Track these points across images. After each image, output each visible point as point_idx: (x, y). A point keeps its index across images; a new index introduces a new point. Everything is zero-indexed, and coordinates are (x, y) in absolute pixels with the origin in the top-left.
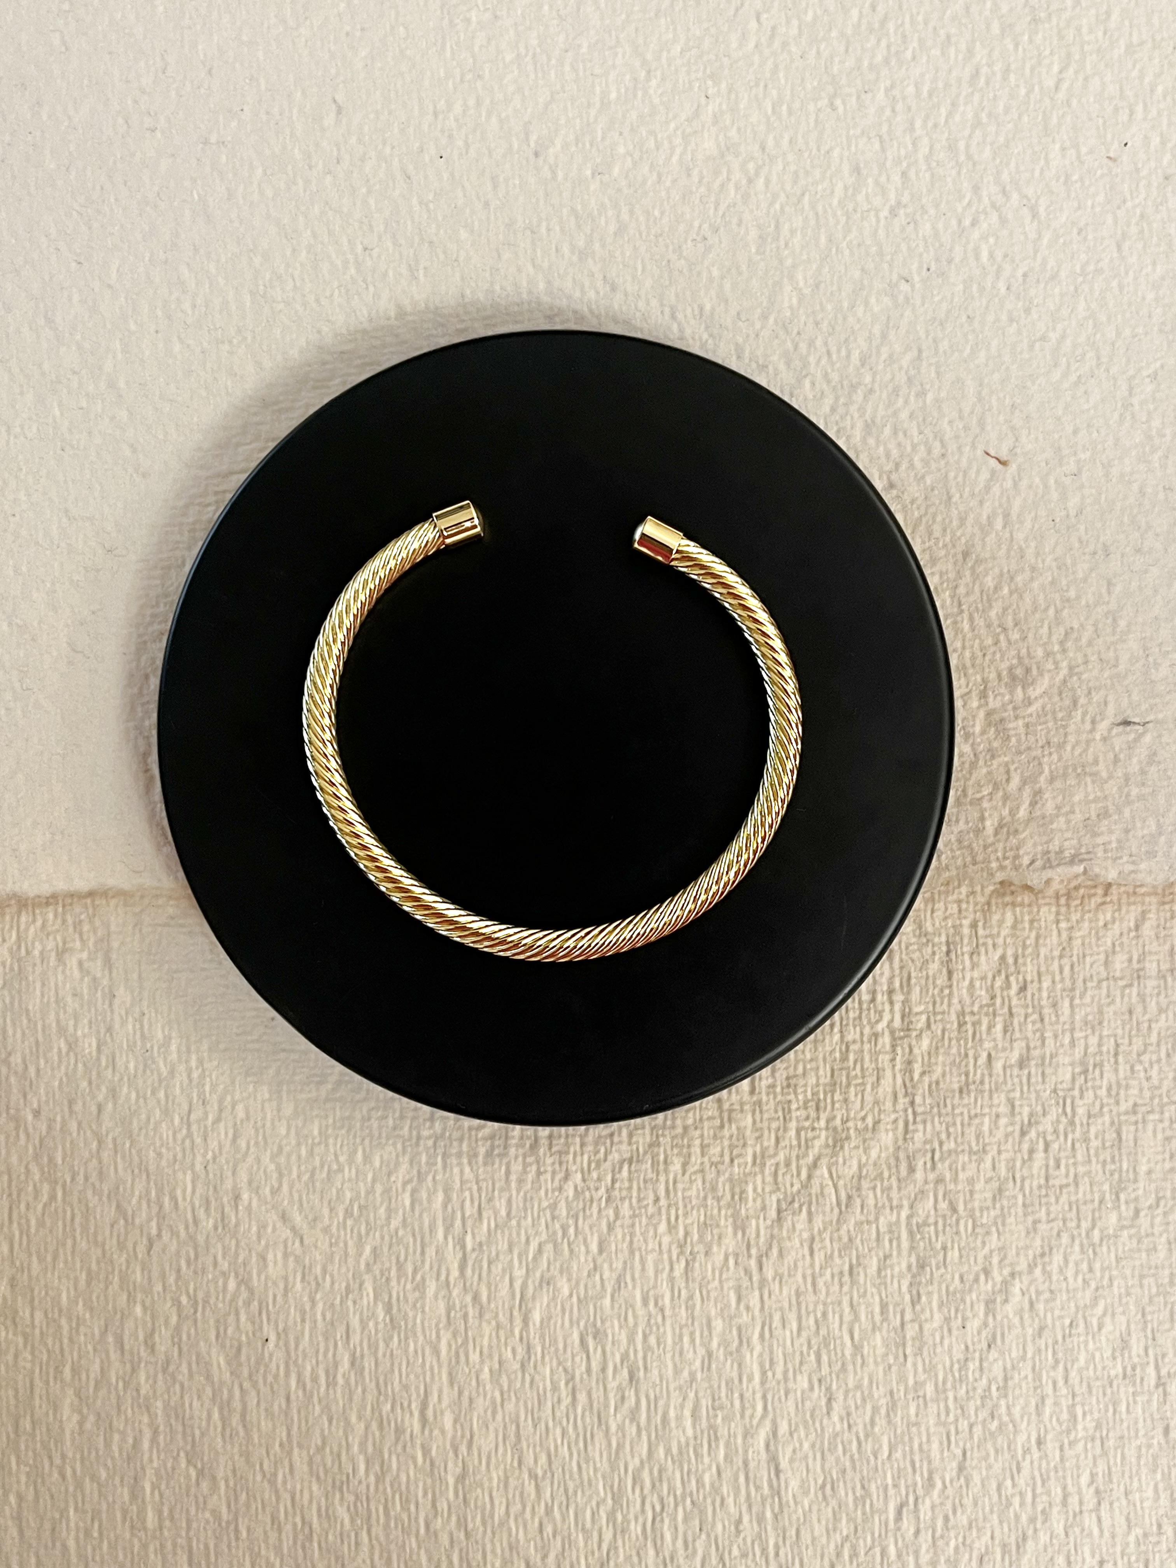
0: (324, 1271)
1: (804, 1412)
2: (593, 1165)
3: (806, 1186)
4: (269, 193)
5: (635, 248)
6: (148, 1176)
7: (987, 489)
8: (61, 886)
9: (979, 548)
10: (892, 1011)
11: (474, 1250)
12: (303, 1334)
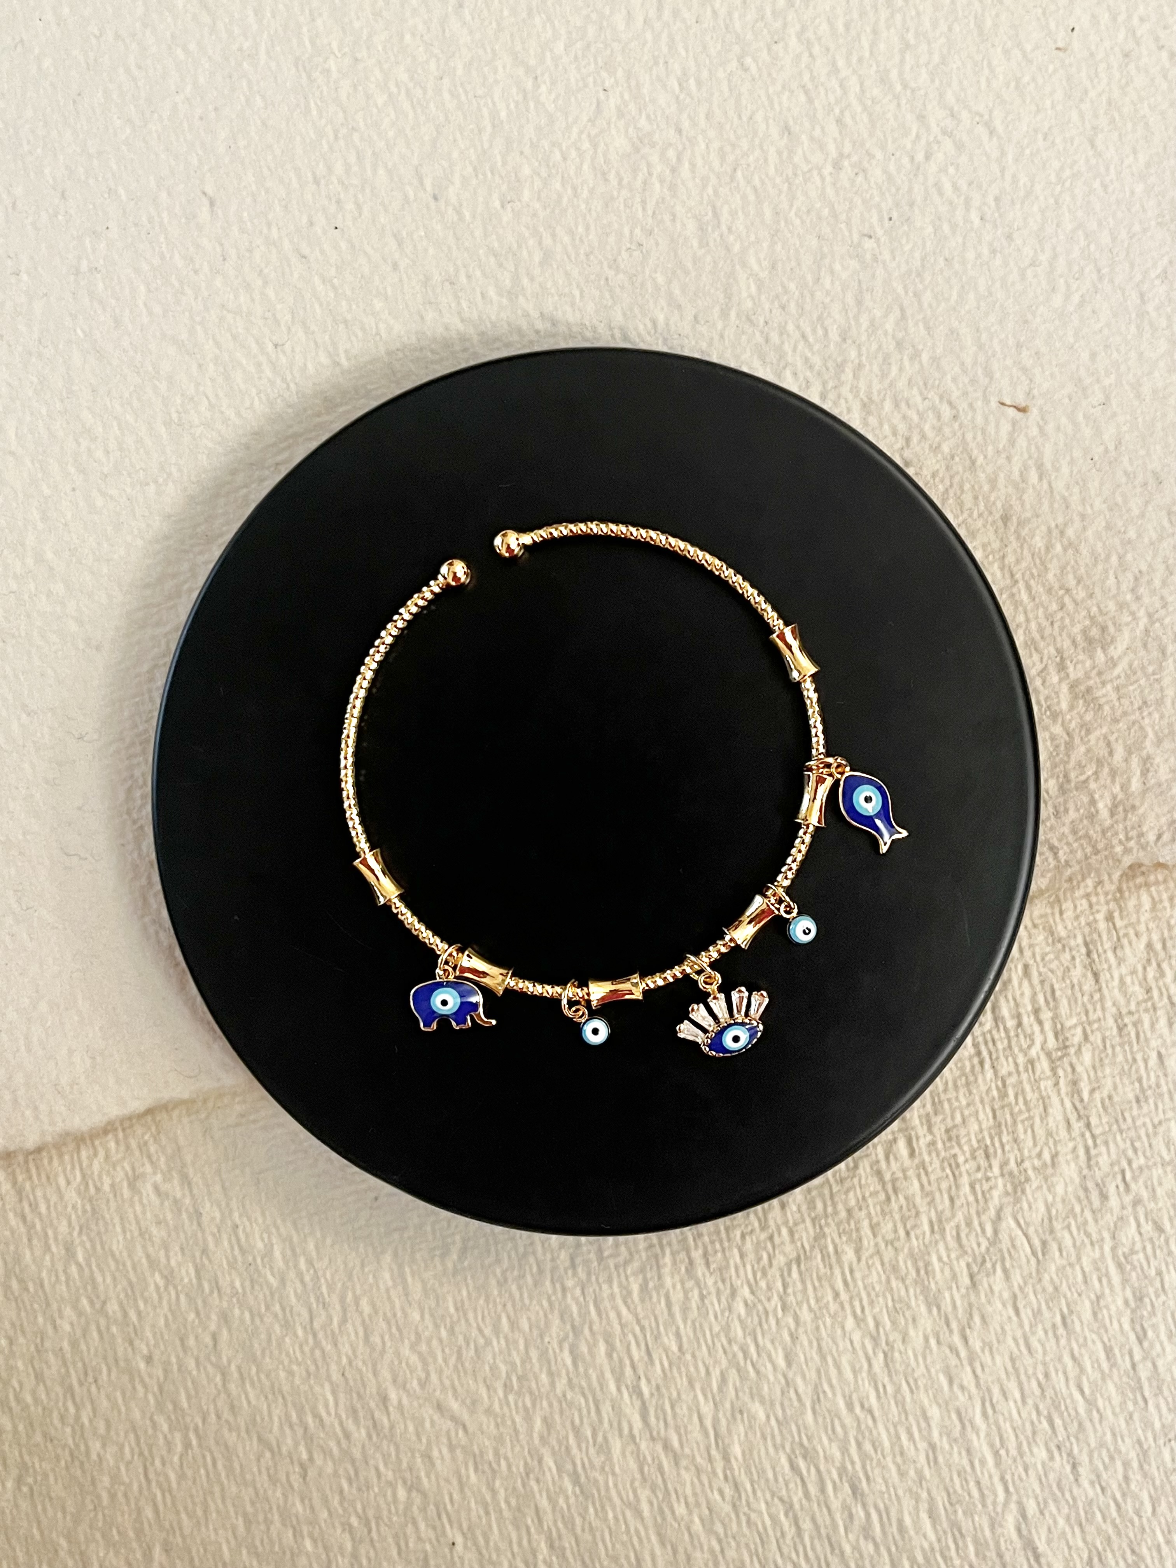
0: (497, 1453)
1: (1050, 1487)
2: (759, 1275)
3: (995, 1240)
4: (157, 310)
5: (567, 274)
6: (283, 1398)
7: (1012, 442)
8: (114, 1111)
9: (1017, 508)
10: (1042, 1031)
11: (652, 1395)
12: (490, 1526)
